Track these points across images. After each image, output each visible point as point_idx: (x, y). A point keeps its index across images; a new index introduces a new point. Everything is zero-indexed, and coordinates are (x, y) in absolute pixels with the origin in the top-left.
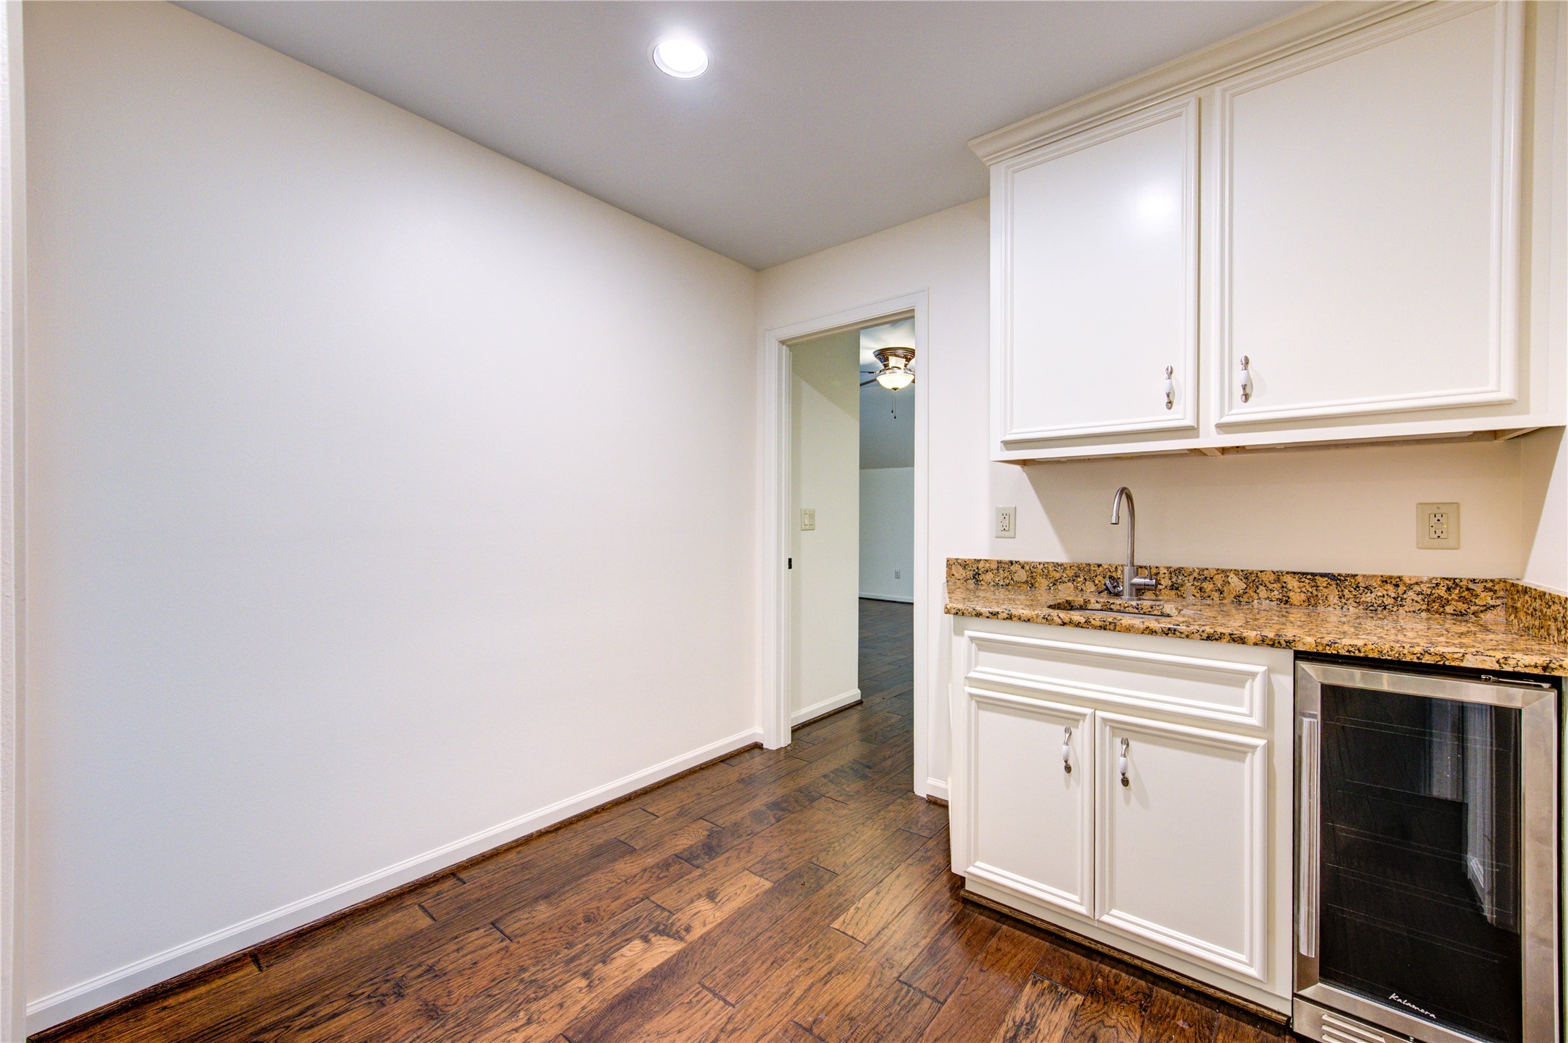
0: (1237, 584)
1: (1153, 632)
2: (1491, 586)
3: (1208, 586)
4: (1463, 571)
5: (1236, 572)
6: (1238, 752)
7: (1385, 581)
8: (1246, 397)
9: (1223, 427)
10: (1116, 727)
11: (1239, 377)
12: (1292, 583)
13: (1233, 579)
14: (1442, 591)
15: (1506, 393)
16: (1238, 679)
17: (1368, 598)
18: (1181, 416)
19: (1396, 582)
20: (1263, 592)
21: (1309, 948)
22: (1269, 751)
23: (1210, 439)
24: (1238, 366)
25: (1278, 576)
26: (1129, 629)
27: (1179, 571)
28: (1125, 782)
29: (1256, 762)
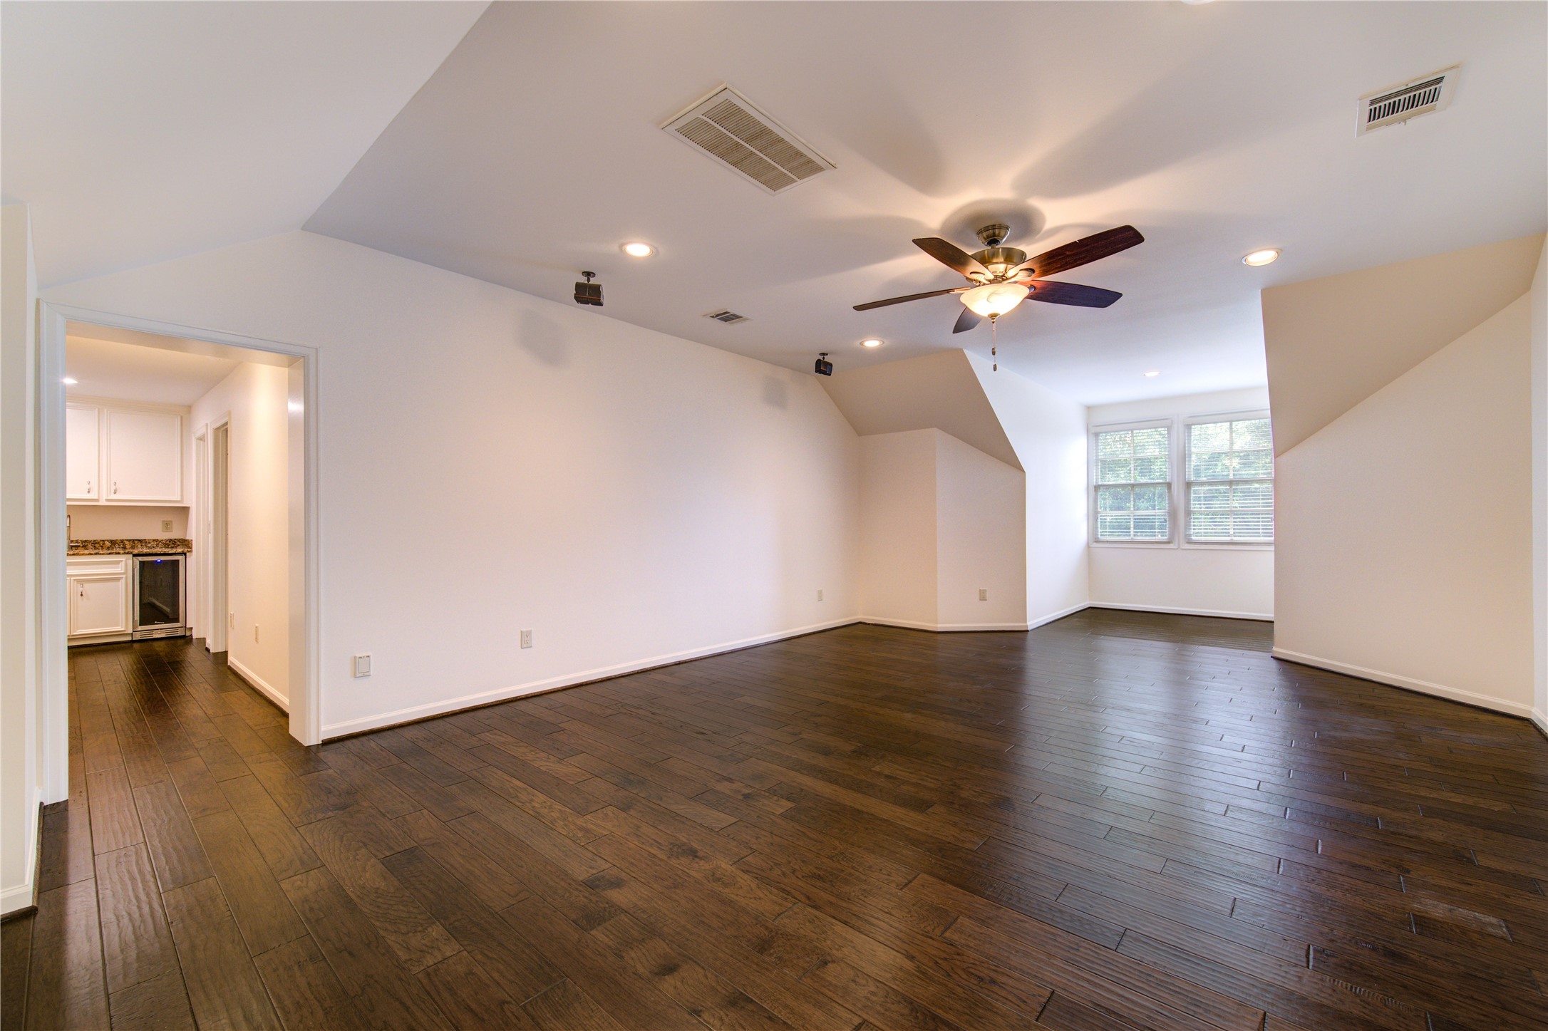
0: (108, 544)
1: (91, 554)
2: (179, 540)
3: (97, 545)
4: (172, 538)
5: (108, 541)
6: (118, 579)
7: (154, 540)
8: (115, 493)
9: (107, 500)
10: (78, 581)
11: (113, 488)
12: (127, 543)
13: (107, 543)
14: (168, 542)
15: (179, 499)
16: (118, 562)
17: (149, 545)
18: (93, 495)
19: (157, 541)
20: (117, 546)
21: (137, 618)
22: (126, 578)
23: (103, 503)
24: (113, 485)
25: (122, 541)
26: (83, 554)
27: (86, 541)
28: (82, 595)
29: (123, 581)
